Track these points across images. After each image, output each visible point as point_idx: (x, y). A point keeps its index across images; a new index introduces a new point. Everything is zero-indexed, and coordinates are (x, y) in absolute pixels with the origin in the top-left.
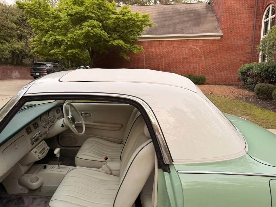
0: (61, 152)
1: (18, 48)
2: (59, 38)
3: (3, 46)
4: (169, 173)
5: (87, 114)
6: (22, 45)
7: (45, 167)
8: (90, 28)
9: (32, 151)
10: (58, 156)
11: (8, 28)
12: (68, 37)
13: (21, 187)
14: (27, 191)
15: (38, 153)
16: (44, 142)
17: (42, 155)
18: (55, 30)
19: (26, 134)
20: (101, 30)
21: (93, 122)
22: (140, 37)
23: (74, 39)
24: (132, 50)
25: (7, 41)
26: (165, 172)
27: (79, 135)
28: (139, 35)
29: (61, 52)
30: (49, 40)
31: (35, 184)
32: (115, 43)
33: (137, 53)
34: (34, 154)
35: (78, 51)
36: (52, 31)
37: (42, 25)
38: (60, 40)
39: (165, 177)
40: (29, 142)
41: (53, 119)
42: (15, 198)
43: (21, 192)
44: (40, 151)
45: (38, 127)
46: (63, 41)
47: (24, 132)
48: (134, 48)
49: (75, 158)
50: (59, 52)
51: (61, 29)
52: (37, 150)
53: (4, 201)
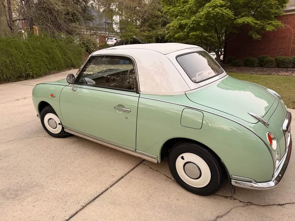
1: (161, 35)
2: (184, 22)
3: (149, 33)
8: (210, 9)
11: (155, 16)
12: (191, 20)
18: (183, 15)
20: (225, 8)
22: (285, 9)
23: (196, 21)
24: (265, 27)
25: (153, 28)
28: (282, 7)
29: (185, 35)
30: (175, 25)
32: (240, 21)
33: (271, 30)
35: (199, 33)
36: (180, 16)
37: (173, 11)
38: (184, 23)
45: (115, 80)
46: (186, 24)
47: (104, 81)
48: (269, 24)
50: (182, 35)
51: (187, 13)
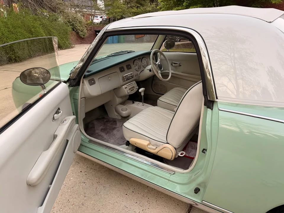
0: (145, 91)
3: (138, 10)
4: (212, 110)
5: (177, 63)
6: (153, 7)
7: (133, 103)
9: (123, 86)
10: (142, 94)
13: (116, 113)
14: (120, 118)
15: (128, 89)
16: (134, 82)
17: (131, 92)
19: (119, 71)
21: (182, 73)
25: (141, 4)
26: (208, 109)
27: (163, 80)
31: (124, 112)
34: (124, 89)
39: (208, 114)
40: (121, 78)
41: (146, 65)
42: (112, 120)
43: (117, 117)
44: (129, 88)
45: (130, 68)
47: (117, 70)
49: (157, 100)
52: (127, 87)
53: (105, 120)
